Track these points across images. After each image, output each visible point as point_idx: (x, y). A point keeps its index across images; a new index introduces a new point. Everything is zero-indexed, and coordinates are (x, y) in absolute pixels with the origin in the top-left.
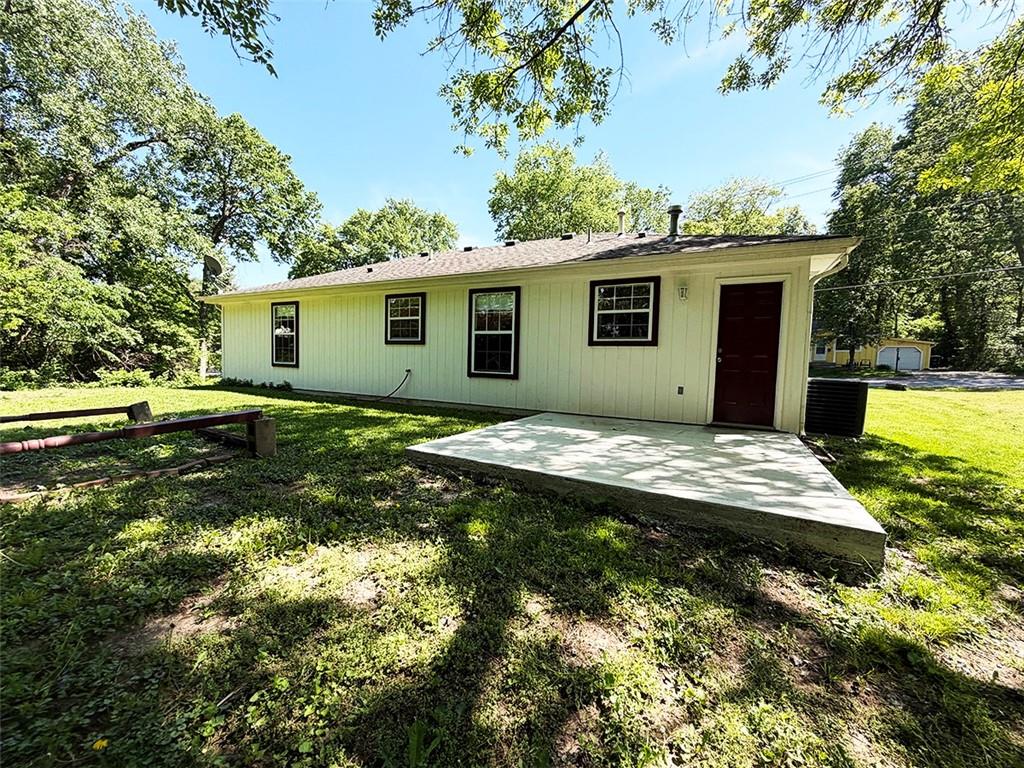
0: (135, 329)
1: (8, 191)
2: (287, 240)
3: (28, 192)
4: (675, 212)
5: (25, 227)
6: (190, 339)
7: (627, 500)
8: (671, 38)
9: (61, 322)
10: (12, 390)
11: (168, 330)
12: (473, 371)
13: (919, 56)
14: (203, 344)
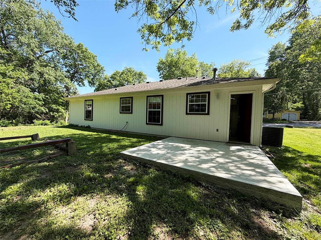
0: (46, 107)
1: (8, 66)
2: (94, 80)
3: (14, 66)
4: (215, 70)
5: (13, 77)
6: (63, 111)
7: (198, 176)
8: (213, 13)
9: (23, 106)
10: (7, 127)
11: (56, 108)
12: (148, 122)
13: (299, 17)
14: (67, 112)
